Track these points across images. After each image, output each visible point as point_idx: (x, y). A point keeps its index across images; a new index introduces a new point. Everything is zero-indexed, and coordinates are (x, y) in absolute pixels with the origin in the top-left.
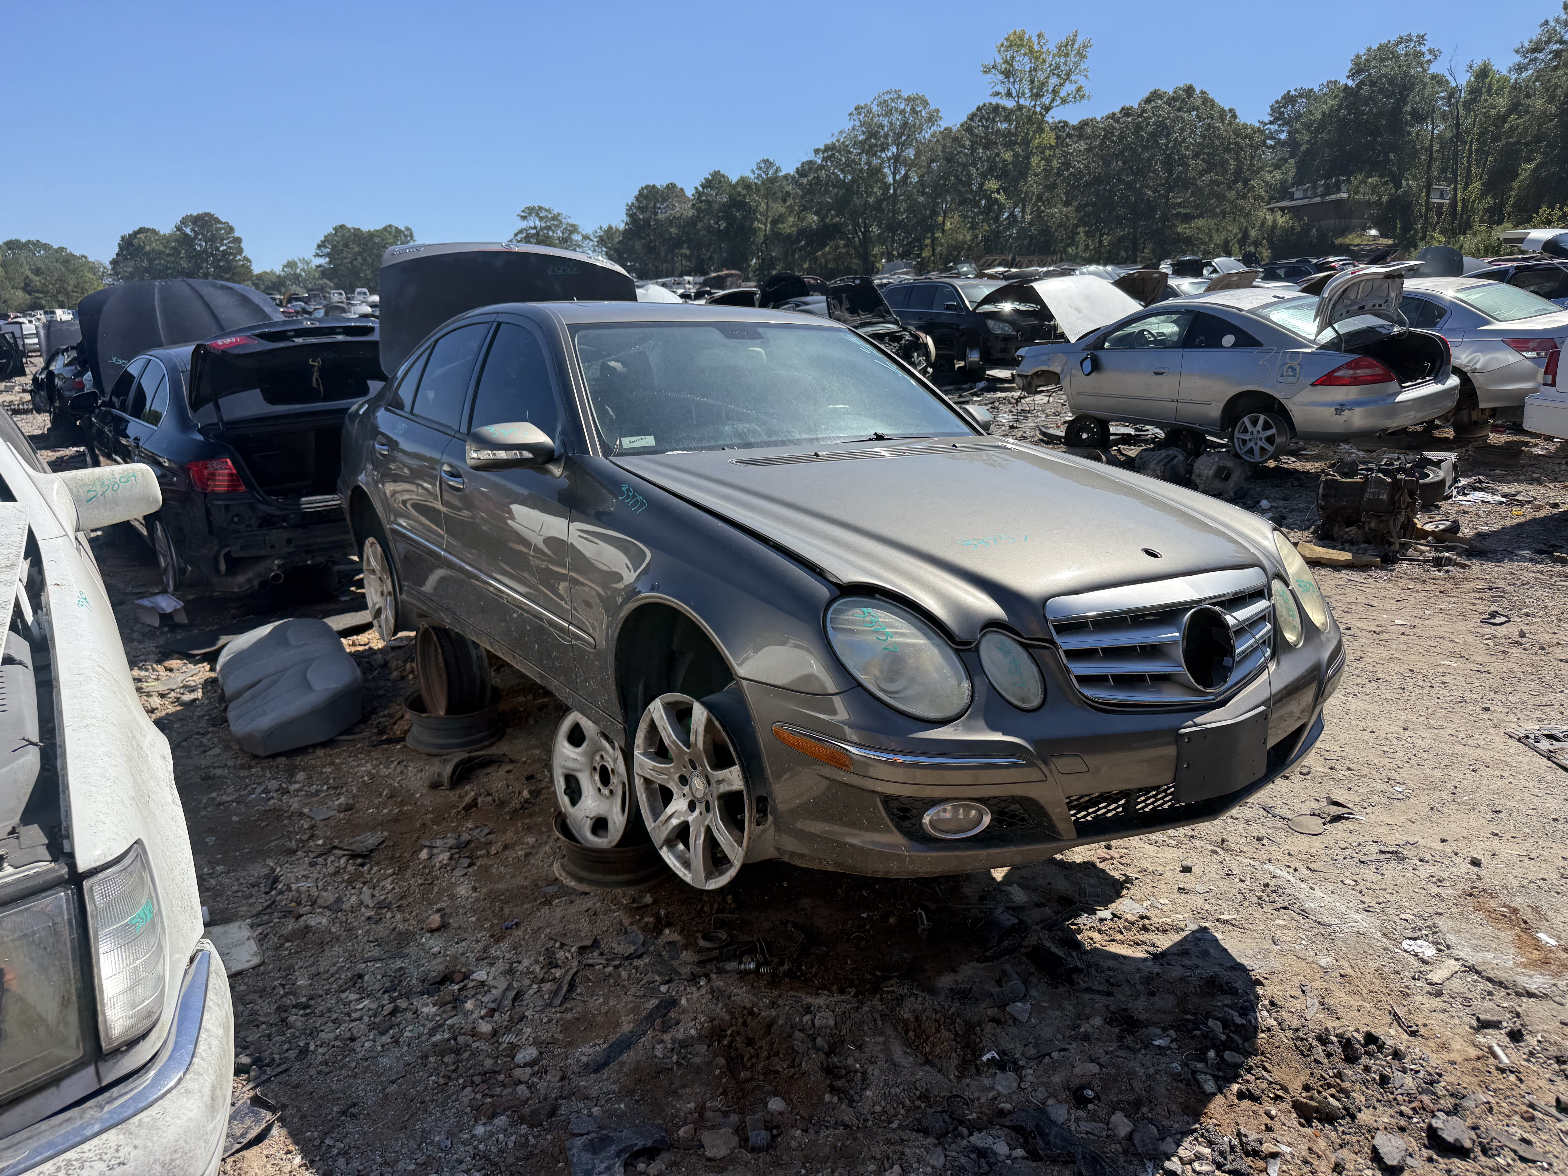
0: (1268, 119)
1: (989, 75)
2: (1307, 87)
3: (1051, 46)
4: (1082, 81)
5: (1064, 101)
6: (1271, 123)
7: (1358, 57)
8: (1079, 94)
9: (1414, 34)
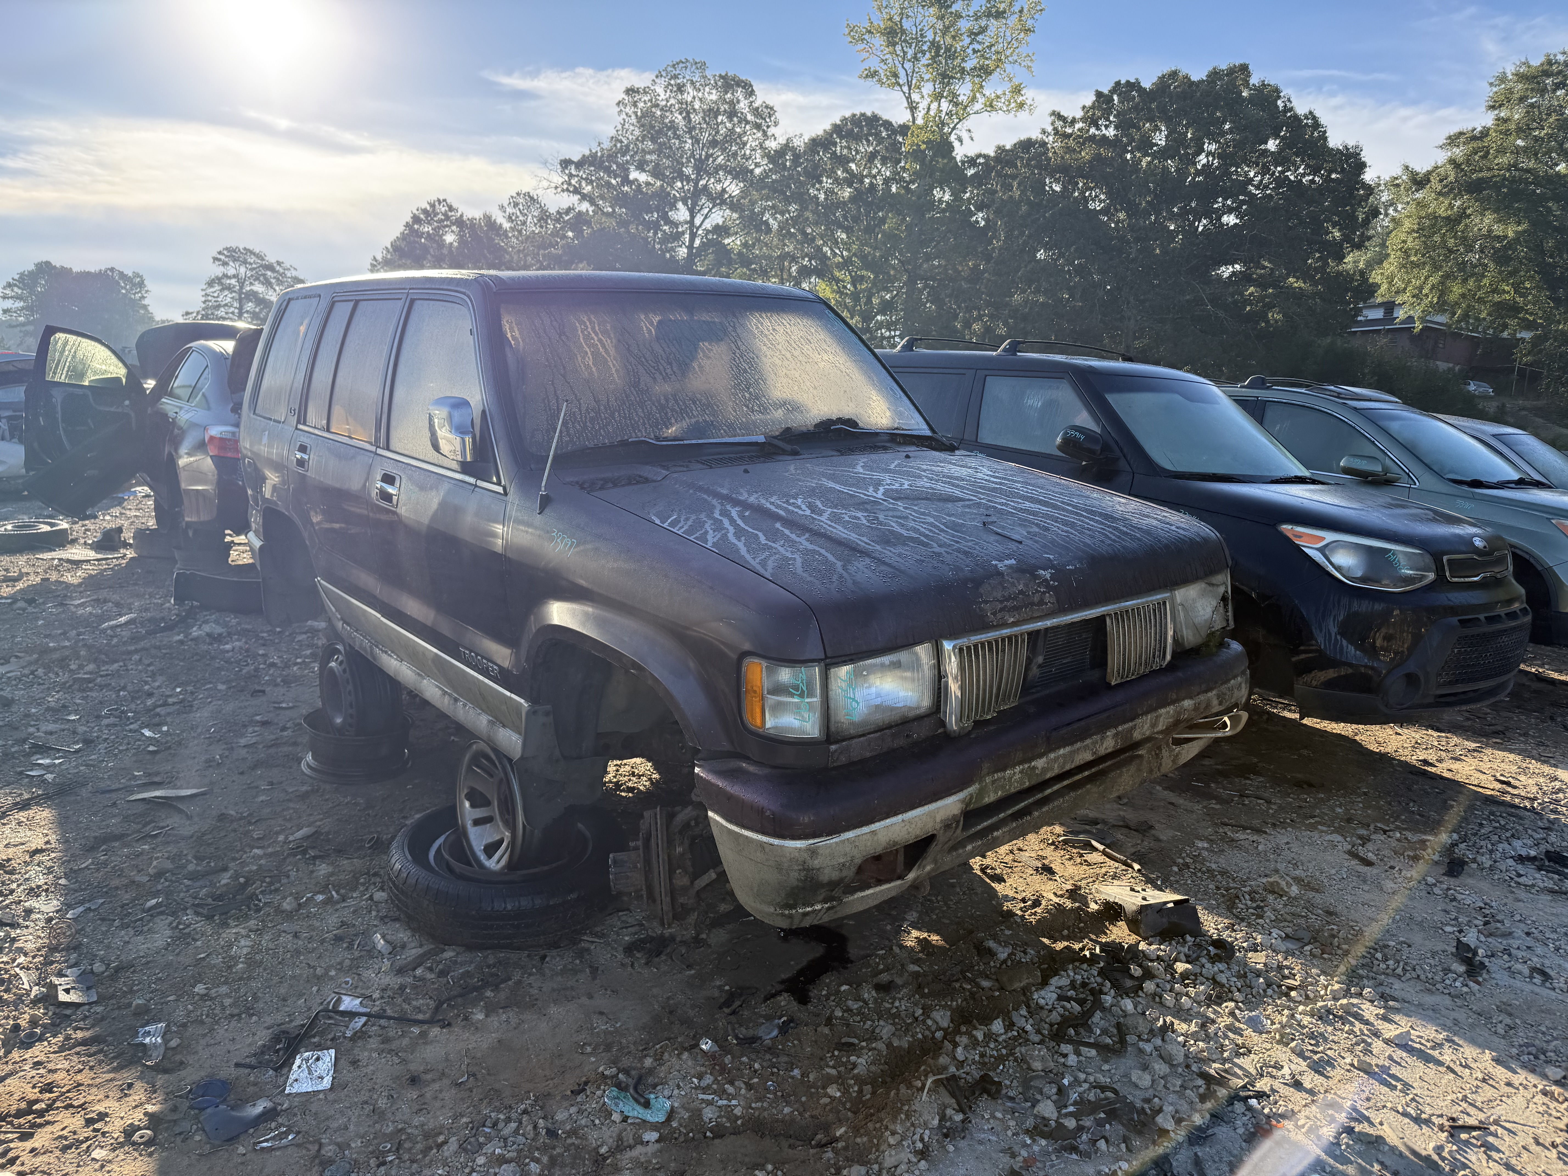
5: (990, 106)
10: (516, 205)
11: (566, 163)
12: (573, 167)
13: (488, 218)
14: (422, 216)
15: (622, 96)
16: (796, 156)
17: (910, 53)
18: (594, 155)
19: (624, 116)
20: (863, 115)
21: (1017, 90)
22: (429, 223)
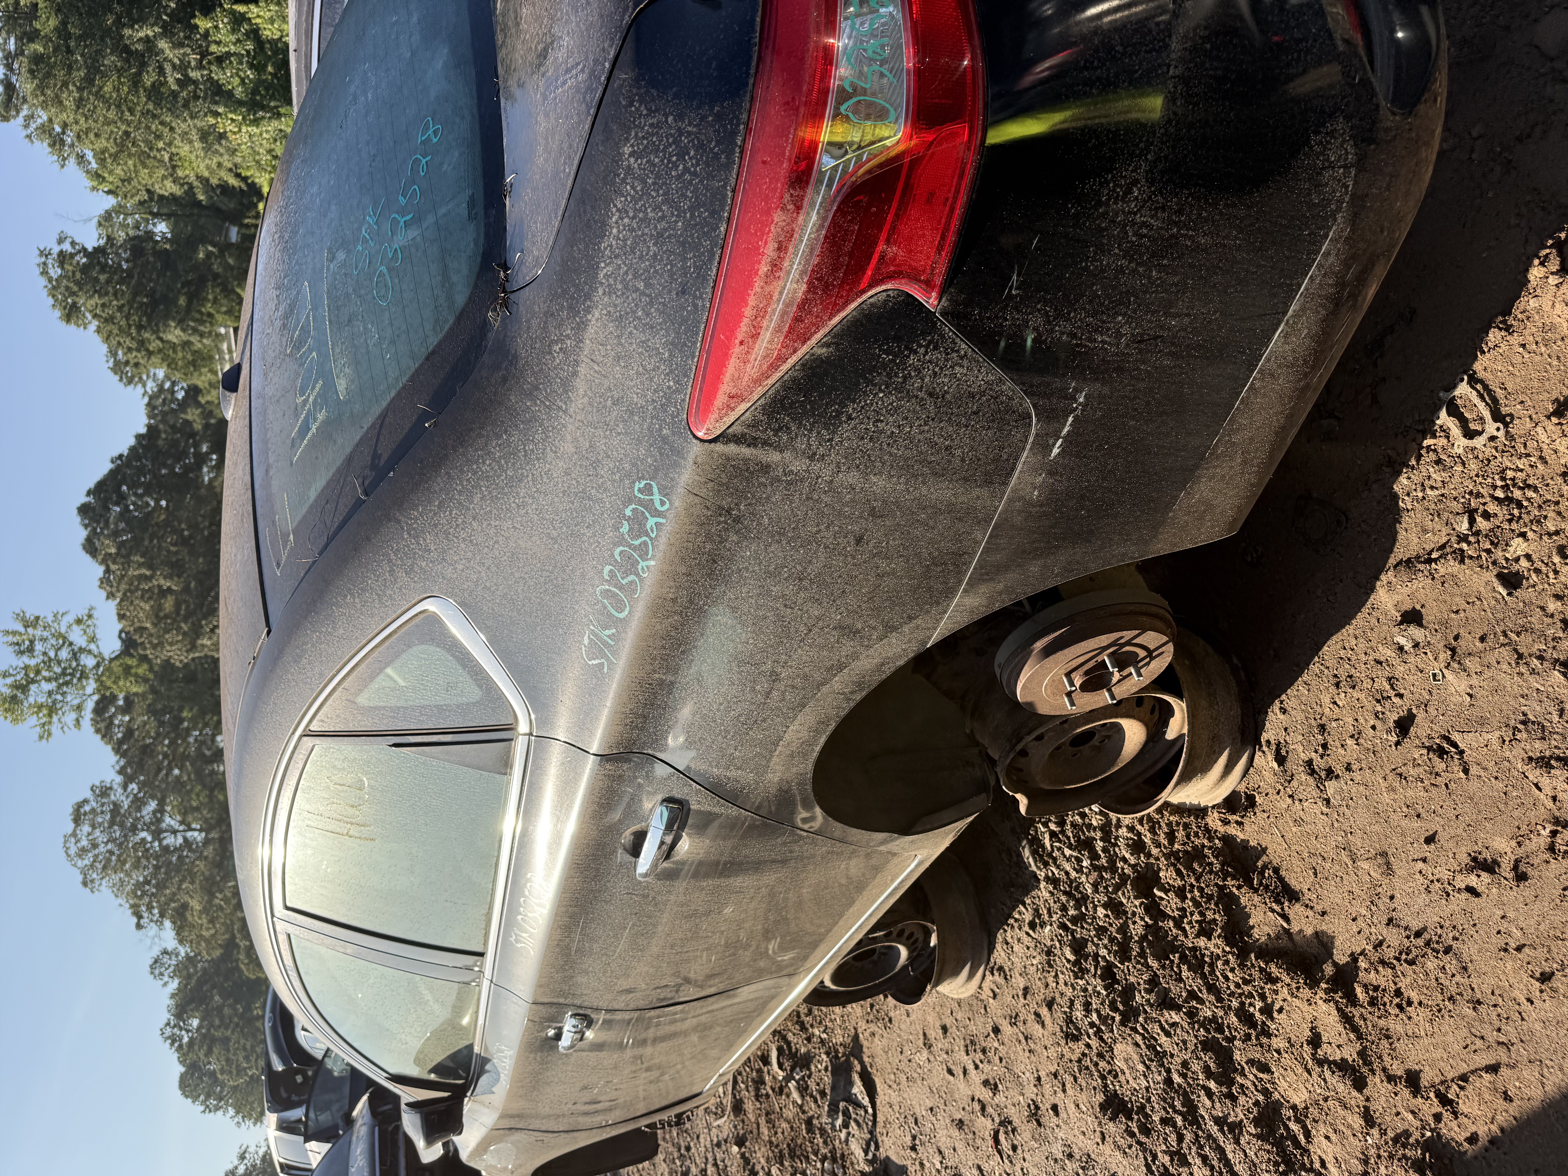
10: (161, 974)
11: (139, 926)
12: (142, 921)
13: (173, 996)
14: (176, 1045)
15: (88, 890)
16: (129, 763)
17: (59, 697)
18: (132, 906)
19: (103, 888)
20: (92, 719)
21: (79, 621)
22: (181, 1040)
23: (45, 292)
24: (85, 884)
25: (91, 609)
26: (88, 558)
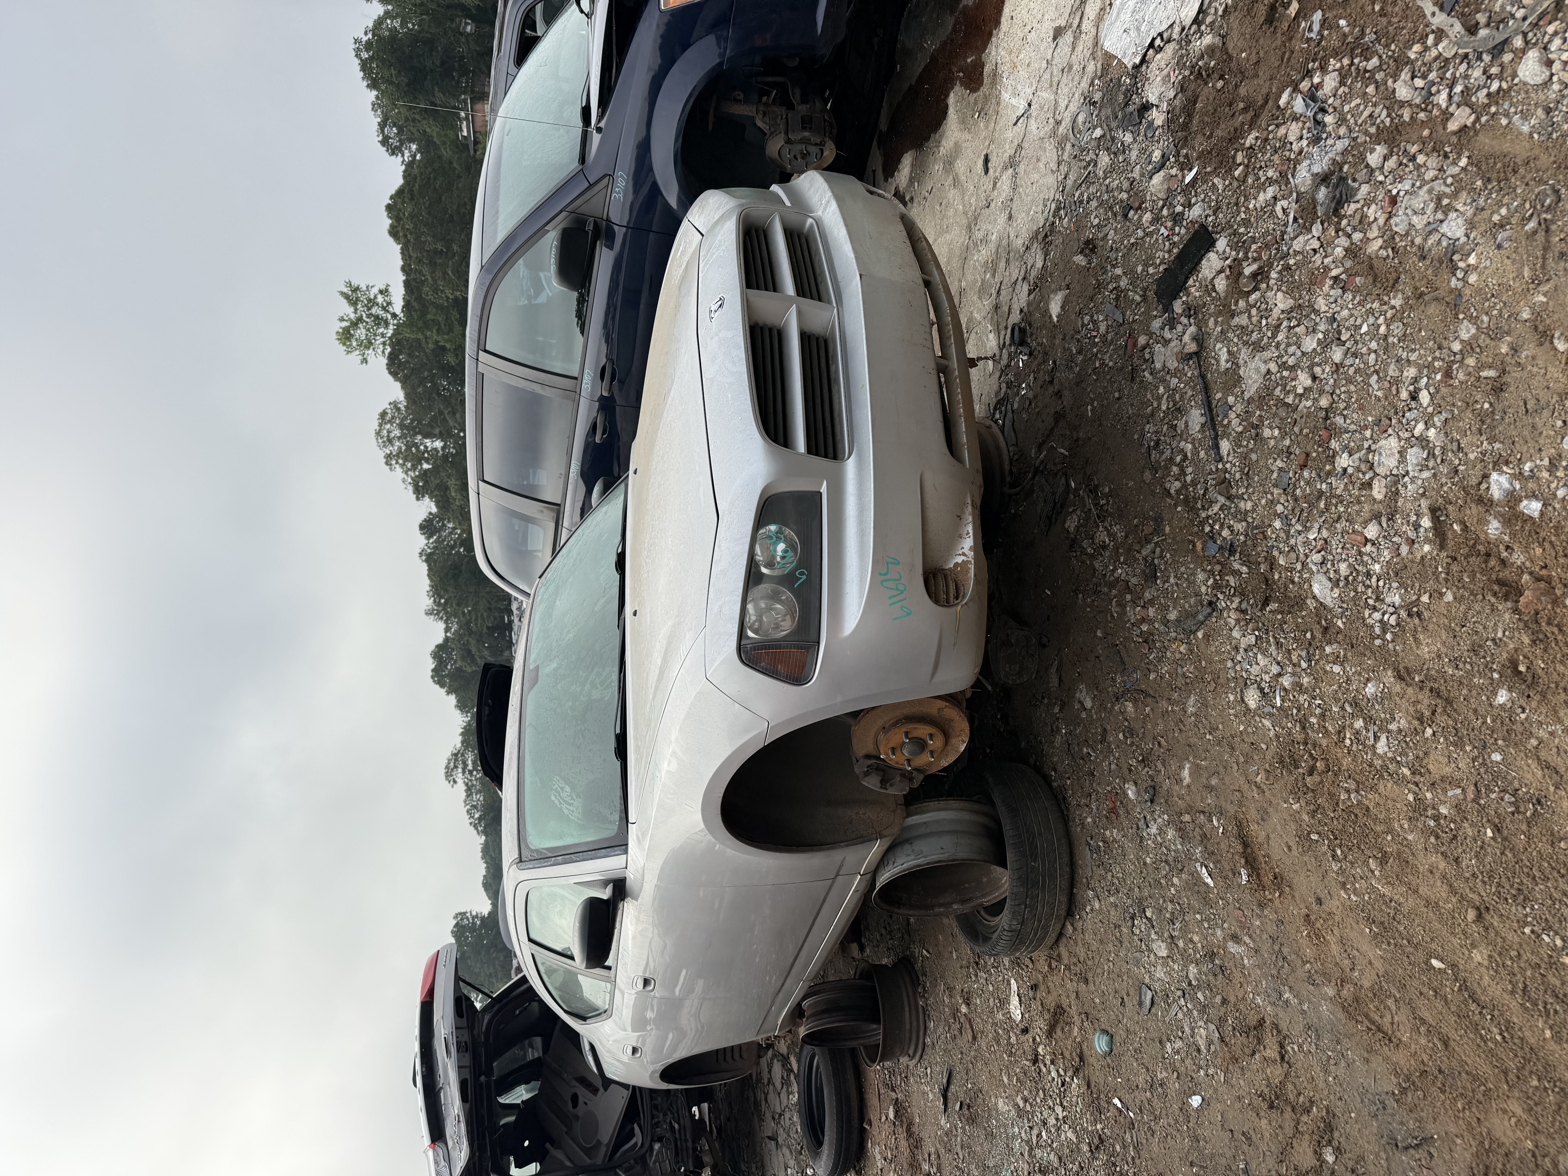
0: (400, 159)
1: (369, 359)
2: (376, 127)
3: (349, 311)
4: (375, 291)
5: (389, 303)
6: (403, 156)
7: (368, 86)
8: (384, 292)
9: (354, 46)
12: (419, 496)
15: (389, 468)
18: (415, 486)
19: (397, 470)
20: (387, 365)
23: (359, 68)
24: (387, 463)
25: (388, 285)
26: (391, 240)
